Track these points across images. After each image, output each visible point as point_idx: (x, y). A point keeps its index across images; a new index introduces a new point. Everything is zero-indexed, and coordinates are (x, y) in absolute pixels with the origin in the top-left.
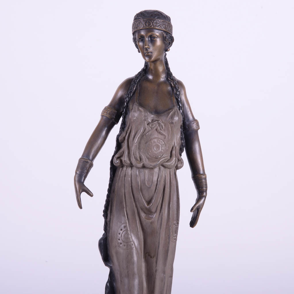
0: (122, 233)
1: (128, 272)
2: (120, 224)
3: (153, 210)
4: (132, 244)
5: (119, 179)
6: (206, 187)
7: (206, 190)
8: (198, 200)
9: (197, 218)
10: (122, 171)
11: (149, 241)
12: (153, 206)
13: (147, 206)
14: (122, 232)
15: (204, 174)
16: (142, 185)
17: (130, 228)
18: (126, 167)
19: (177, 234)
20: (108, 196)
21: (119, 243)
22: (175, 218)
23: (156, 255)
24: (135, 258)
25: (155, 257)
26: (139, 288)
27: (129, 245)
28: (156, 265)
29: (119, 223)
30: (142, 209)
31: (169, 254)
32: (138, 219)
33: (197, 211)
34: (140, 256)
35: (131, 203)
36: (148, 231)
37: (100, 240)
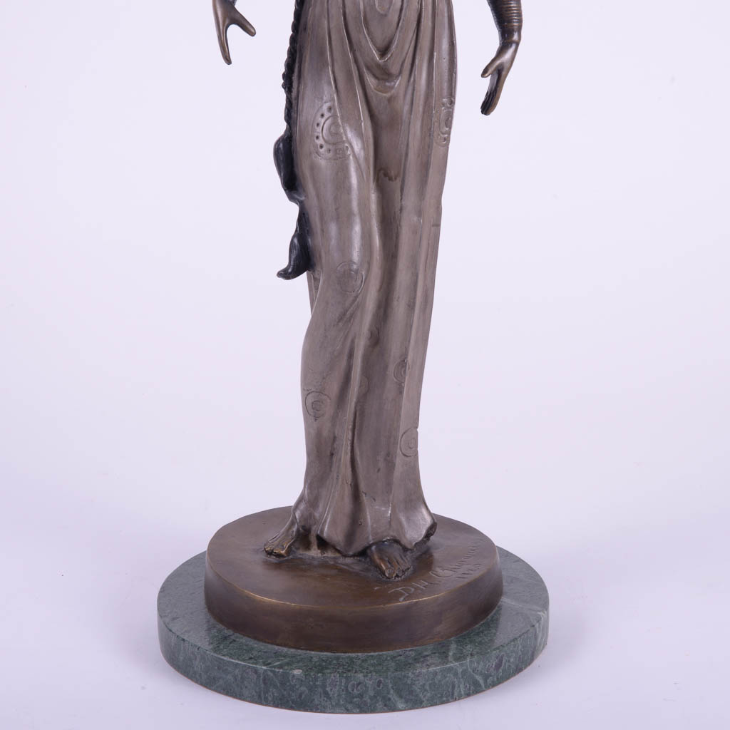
0: (324, 123)
1: (337, 210)
2: (320, 102)
3: (394, 69)
4: (347, 147)
6: (520, 21)
7: (520, 28)
8: (501, 51)
9: (496, 93)
11: (385, 139)
12: (393, 58)
13: (380, 59)
14: (323, 120)
16: (368, 9)
17: (341, 112)
19: (450, 128)
20: (293, 40)
21: (317, 145)
22: (445, 92)
23: (402, 174)
24: (354, 180)
25: (398, 179)
27: (340, 149)
28: (401, 196)
29: (316, 101)
30: (368, 68)
31: (432, 172)
32: (361, 91)
33: (496, 77)
34: (365, 176)
35: (344, 54)
36: (383, 117)
37: (278, 143)
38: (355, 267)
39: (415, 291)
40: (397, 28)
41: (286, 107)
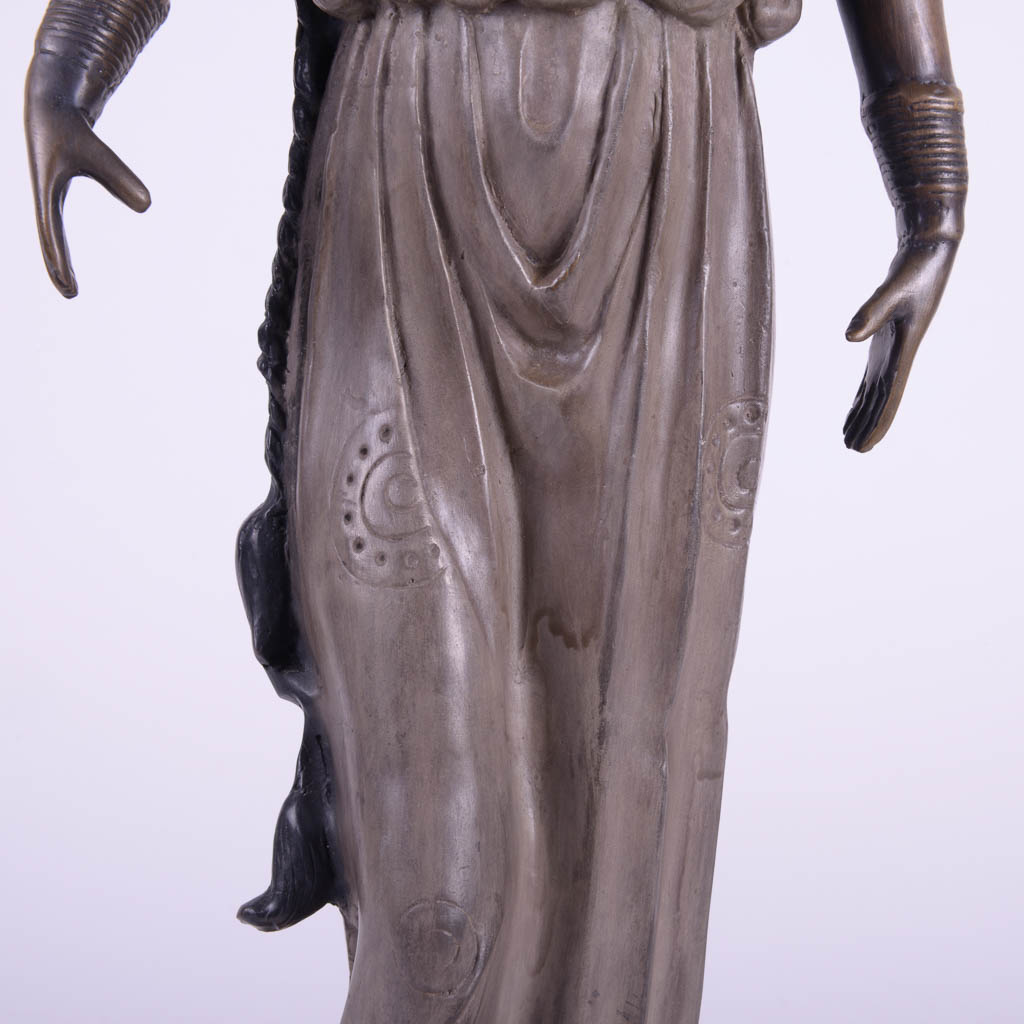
0: (368, 476)
1: (401, 737)
2: (357, 412)
3: (581, 315)
4: (435, 549)
5: (349, 103)
6: (961, 178)
7: (960, 197)
8: (903, 268)
9: (889, 387)
10: (370, 49)
11: (556, 525)
12: (574, 282)
13: (536, 282)
14: (365, 466)
15: (943, 83)
16: (497, 131)
17: (418, 443)
18: (389, 12)
19: (753, 490)
20: (289, 232)
21: (347, 540)
22: (738, 382)
23: (604, 628)
24: (457, 646)
25: (592, 642)
26: (478, 845)
27: (414, 555)
28: (603, 693)
29: (348, 407)
30: (503, 310)
31: (697, 621)
32: (481, 377)
33: (890, 341)
34: (491, 634)
35: (430, 269)
36: (550, 458)
37: (245, 531)
38: (455, 914)
39: (646, 975)
40: (588, 189)
41: (270, 427)
